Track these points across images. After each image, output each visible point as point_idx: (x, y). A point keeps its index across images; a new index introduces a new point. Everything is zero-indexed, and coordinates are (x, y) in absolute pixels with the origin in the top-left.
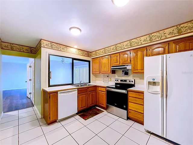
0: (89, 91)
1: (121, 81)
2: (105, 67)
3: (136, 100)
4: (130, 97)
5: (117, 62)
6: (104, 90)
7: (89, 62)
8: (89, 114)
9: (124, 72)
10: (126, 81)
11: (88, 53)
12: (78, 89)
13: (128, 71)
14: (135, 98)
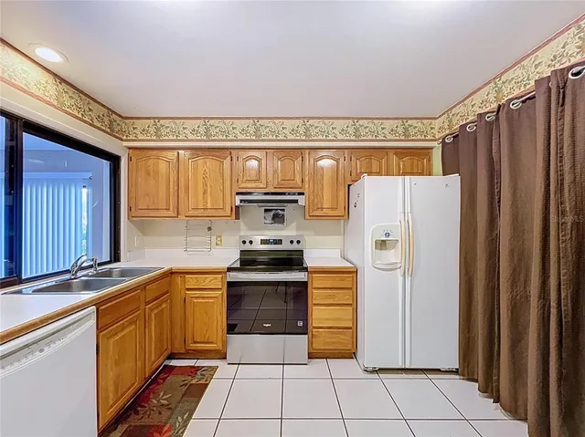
0: (147, 303)
1: (263, 242)
2: (205, 192)
3: (333, 296)
4: (315, 291)
5: (258, 180)
6: (216, 282)
7: (114, 160)
8: (166, 413)
9: (272, 214)
10: (279, 242)
11: (114, 119)
12: (98, 303)
13: (283, 210)
14: (331, 288)
